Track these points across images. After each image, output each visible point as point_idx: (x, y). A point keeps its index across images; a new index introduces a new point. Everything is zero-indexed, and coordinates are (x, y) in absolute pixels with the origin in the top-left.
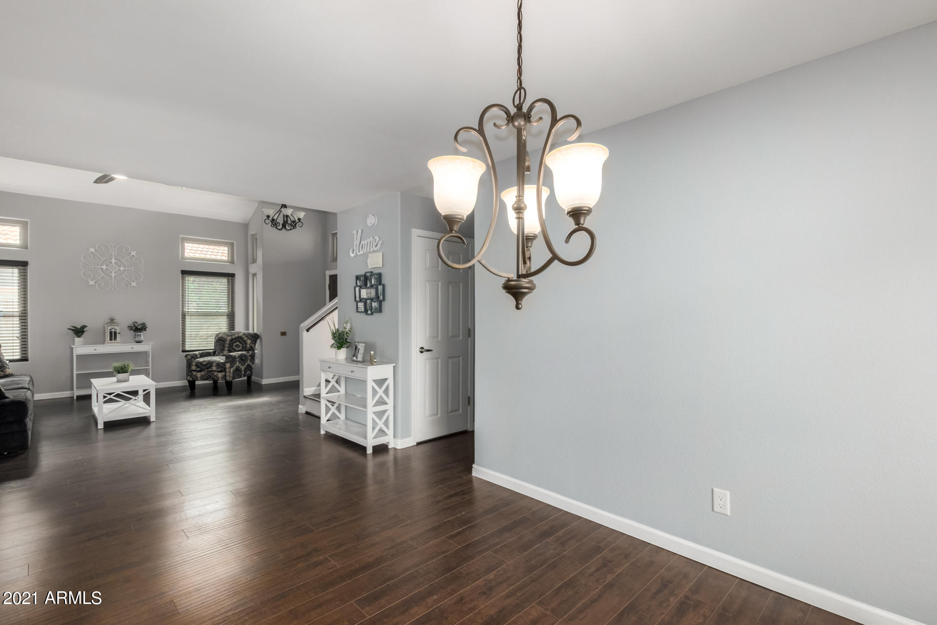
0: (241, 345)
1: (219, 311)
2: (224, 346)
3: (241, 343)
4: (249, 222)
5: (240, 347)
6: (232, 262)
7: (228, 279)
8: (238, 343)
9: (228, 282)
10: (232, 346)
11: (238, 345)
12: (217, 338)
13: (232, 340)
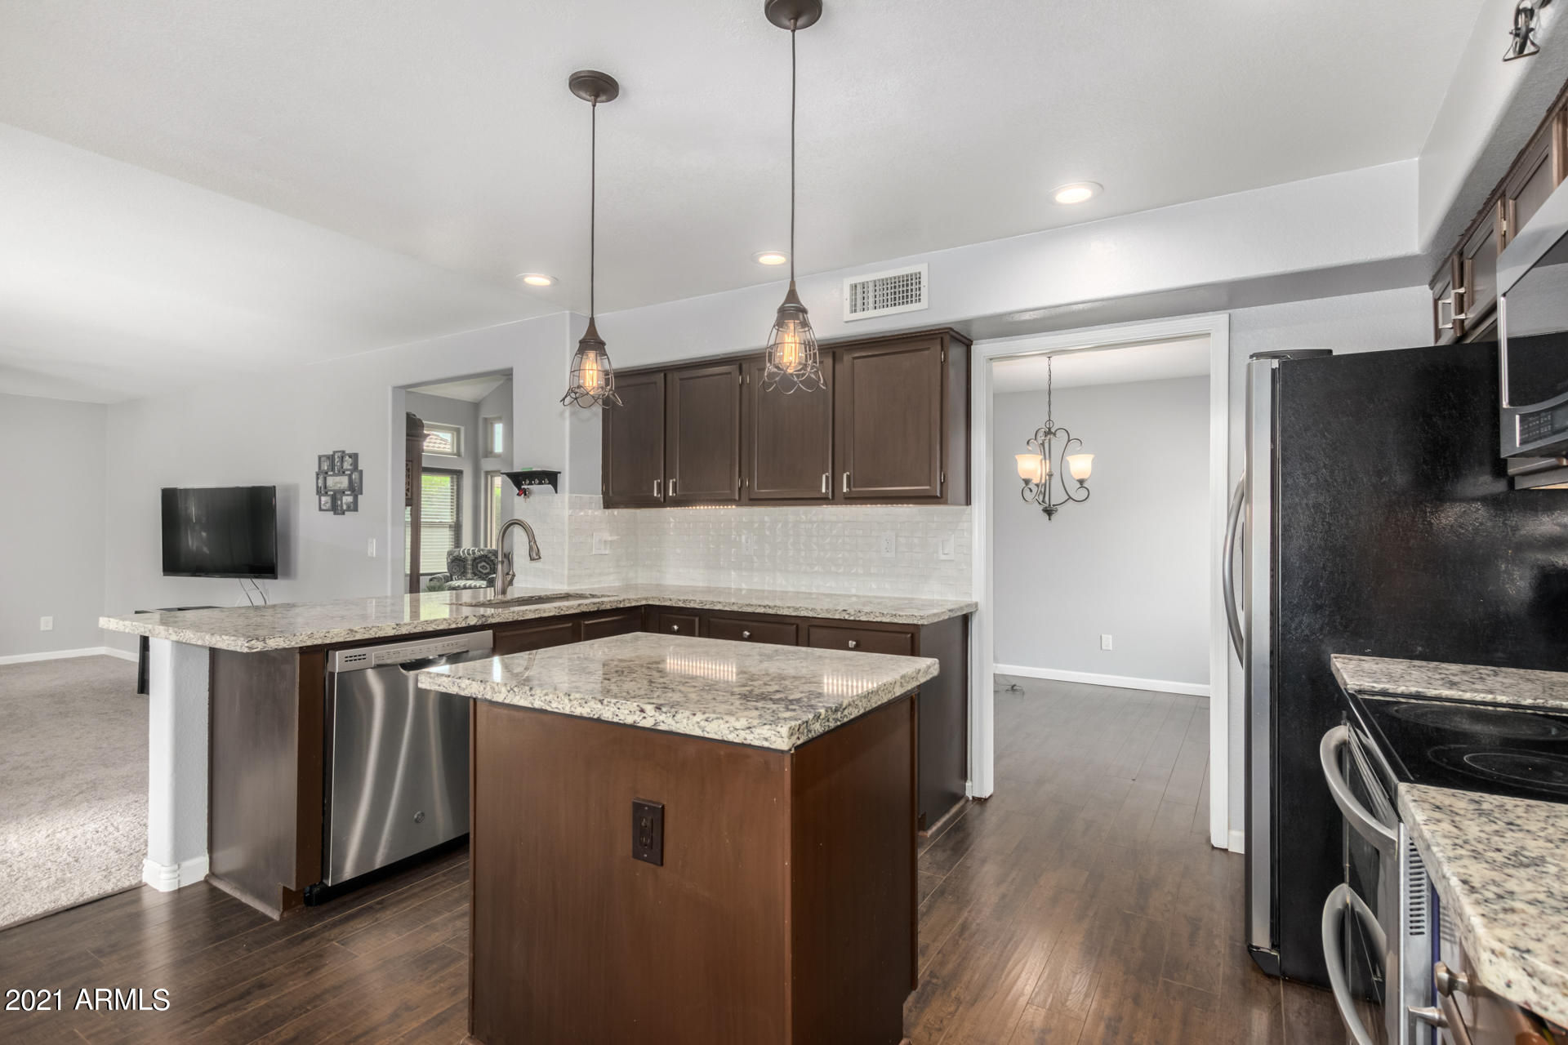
0: (488, 566)
1: (443, 521)
2: (465, 567)
3: (488, 564)
4: (481, 401)
5: (487, 568)
6: (458, 454)
7: (452, 478)
8: (483, 564)
9: (452, 482)
10: (477, 567)
11: (484, 566)
12: (451, 557)
13: (474, 560)
